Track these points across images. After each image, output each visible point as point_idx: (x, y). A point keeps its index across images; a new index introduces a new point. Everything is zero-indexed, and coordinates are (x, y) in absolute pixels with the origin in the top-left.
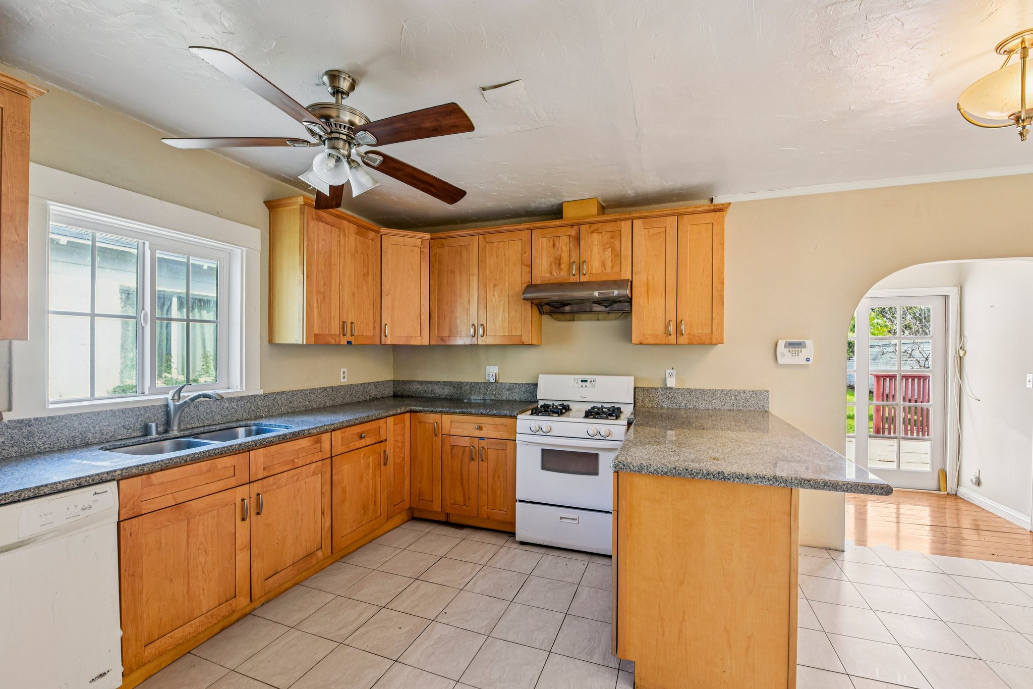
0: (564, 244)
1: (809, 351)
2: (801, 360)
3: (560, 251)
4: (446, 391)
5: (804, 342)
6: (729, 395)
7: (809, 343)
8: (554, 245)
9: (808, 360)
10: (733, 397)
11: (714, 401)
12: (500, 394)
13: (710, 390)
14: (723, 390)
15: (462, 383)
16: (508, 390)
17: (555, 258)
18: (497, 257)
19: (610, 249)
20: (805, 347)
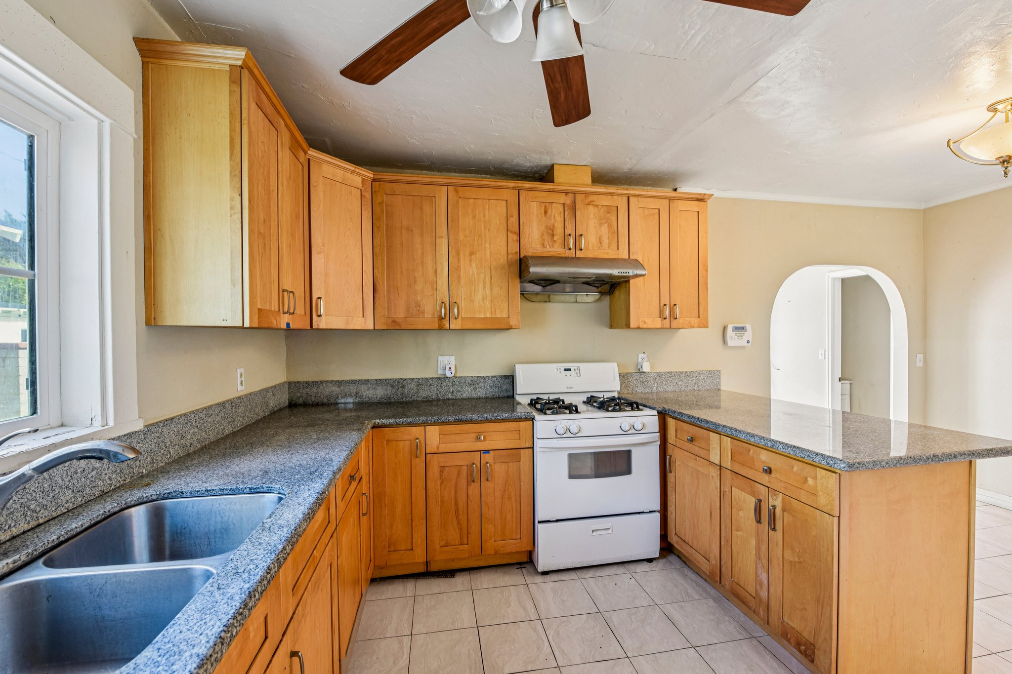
0: (556, 212)
1: (748, 335)
2: (743, 342)
3: (553, 221)
4: (380, 393)
5: (745, 327)
6: (691, 376)
7: (748, 327)
8: (546, 212)
9: (748, 342)
10: (694, 378)
11: (680, 383)
12: (459, 391)
13: (677, 372)
14: (686, 372)
15: (404, 380)
16: (470, 385)
17: (547, 227)
18: (474, 217)
19: (606, 225)
20: (746, 331)
